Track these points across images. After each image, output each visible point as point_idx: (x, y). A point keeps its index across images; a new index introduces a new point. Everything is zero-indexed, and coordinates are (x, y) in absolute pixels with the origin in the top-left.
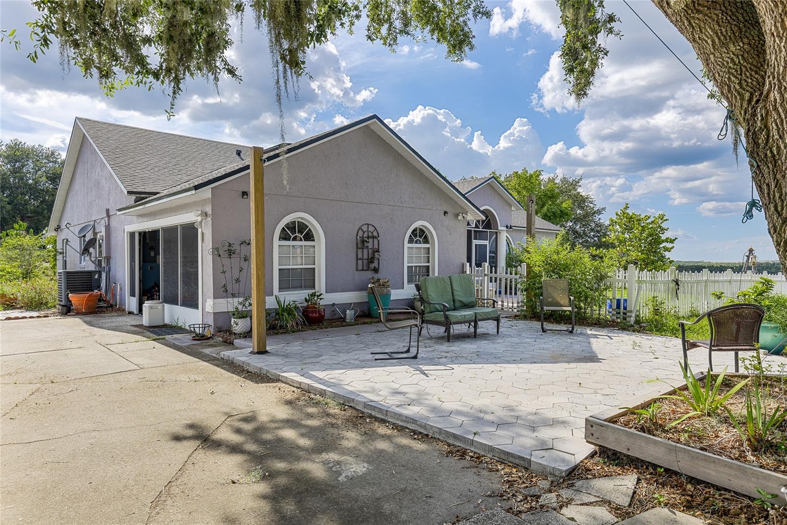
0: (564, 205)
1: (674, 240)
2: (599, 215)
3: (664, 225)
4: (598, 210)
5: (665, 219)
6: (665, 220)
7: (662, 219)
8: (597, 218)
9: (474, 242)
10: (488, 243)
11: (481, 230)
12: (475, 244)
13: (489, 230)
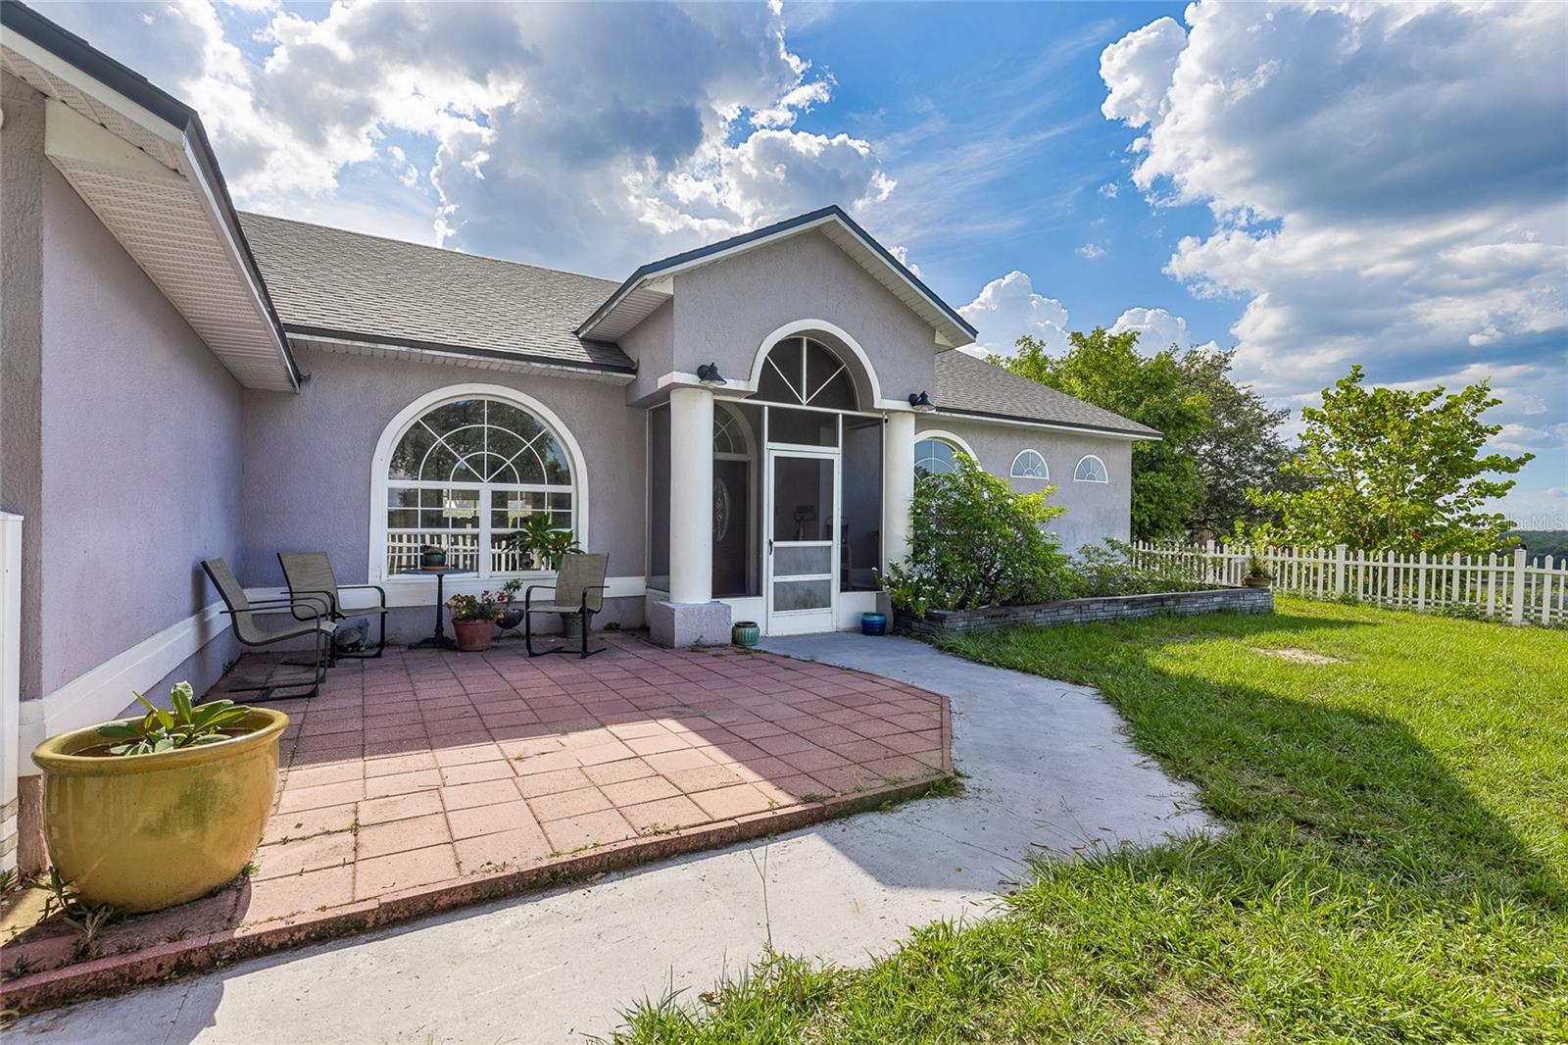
0: (1189, 401)
1: (1521, 462)
2: (1273, 427)
3: (1482, 420)
4: (1271, 416)
5: (1488, 399)
6: (1487, 404)
7: (1477, 402)
8: (1269, 431)
9: (774, 451)
10: (834, 454)
11: (804, 407)
12: (777, 458)
13: (841, 412)
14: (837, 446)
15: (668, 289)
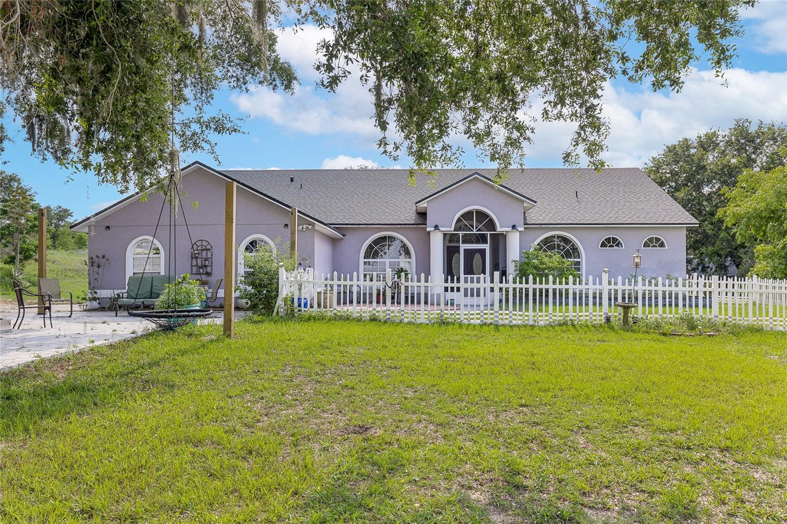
9: (463, 247)
10: (487, 247)
11: (475, 232)
12: (464, 249)
13: (489, 233)
14: (487, 243)
15: (425, 205)
